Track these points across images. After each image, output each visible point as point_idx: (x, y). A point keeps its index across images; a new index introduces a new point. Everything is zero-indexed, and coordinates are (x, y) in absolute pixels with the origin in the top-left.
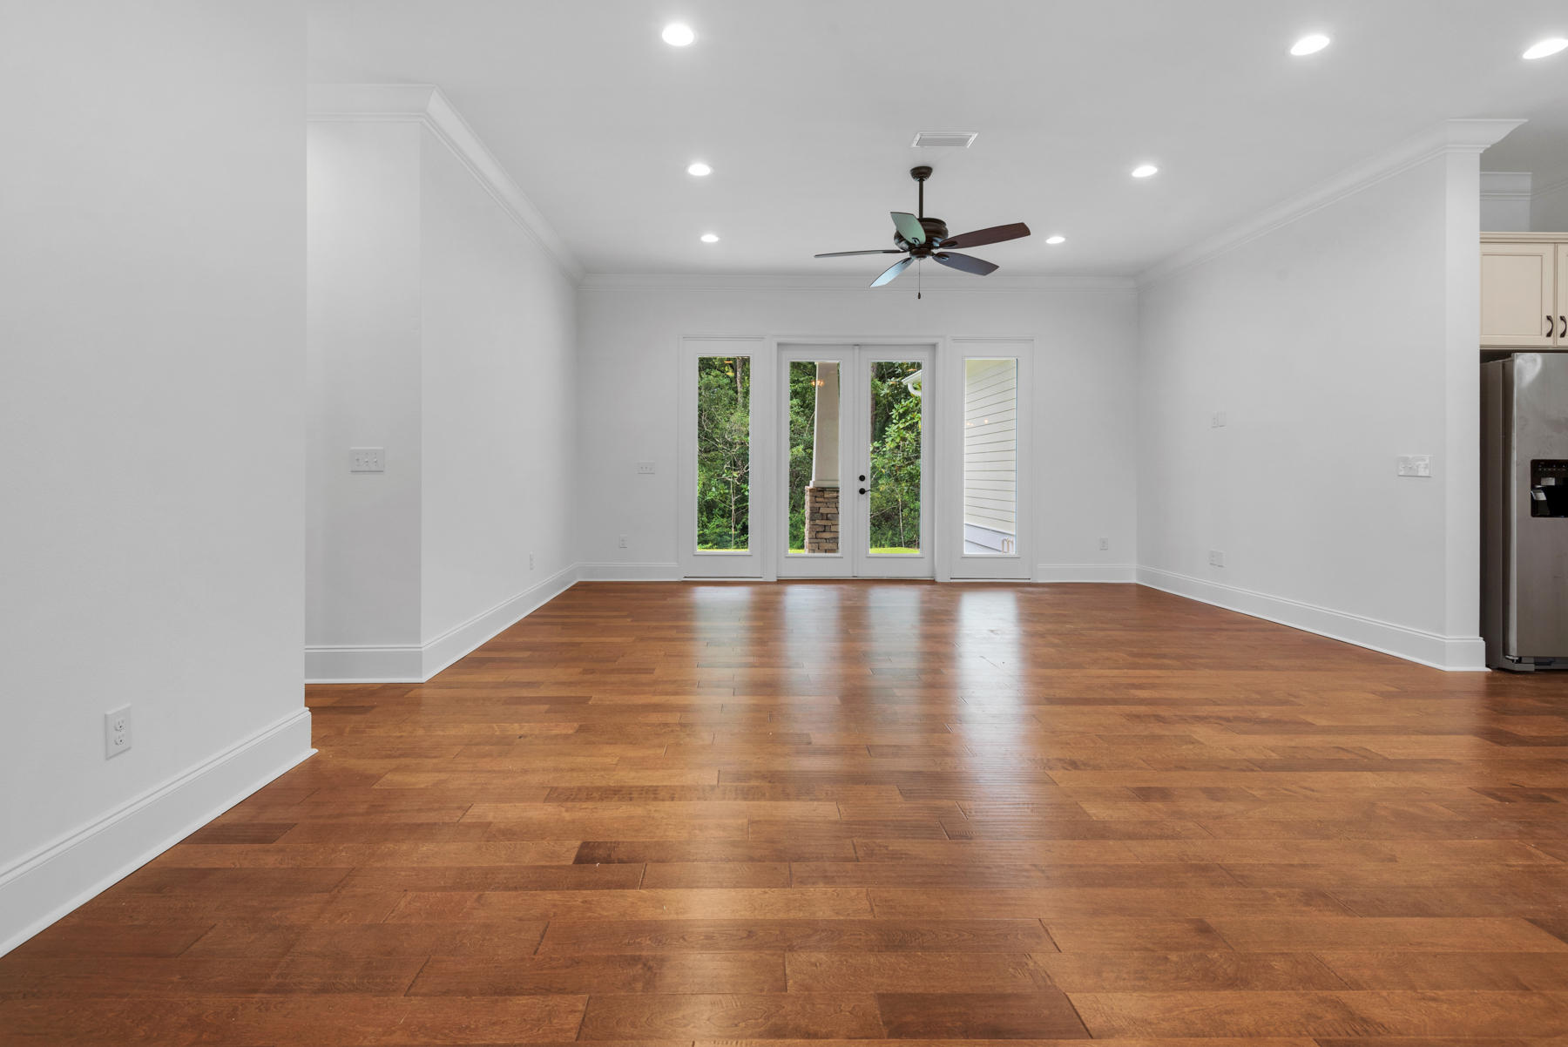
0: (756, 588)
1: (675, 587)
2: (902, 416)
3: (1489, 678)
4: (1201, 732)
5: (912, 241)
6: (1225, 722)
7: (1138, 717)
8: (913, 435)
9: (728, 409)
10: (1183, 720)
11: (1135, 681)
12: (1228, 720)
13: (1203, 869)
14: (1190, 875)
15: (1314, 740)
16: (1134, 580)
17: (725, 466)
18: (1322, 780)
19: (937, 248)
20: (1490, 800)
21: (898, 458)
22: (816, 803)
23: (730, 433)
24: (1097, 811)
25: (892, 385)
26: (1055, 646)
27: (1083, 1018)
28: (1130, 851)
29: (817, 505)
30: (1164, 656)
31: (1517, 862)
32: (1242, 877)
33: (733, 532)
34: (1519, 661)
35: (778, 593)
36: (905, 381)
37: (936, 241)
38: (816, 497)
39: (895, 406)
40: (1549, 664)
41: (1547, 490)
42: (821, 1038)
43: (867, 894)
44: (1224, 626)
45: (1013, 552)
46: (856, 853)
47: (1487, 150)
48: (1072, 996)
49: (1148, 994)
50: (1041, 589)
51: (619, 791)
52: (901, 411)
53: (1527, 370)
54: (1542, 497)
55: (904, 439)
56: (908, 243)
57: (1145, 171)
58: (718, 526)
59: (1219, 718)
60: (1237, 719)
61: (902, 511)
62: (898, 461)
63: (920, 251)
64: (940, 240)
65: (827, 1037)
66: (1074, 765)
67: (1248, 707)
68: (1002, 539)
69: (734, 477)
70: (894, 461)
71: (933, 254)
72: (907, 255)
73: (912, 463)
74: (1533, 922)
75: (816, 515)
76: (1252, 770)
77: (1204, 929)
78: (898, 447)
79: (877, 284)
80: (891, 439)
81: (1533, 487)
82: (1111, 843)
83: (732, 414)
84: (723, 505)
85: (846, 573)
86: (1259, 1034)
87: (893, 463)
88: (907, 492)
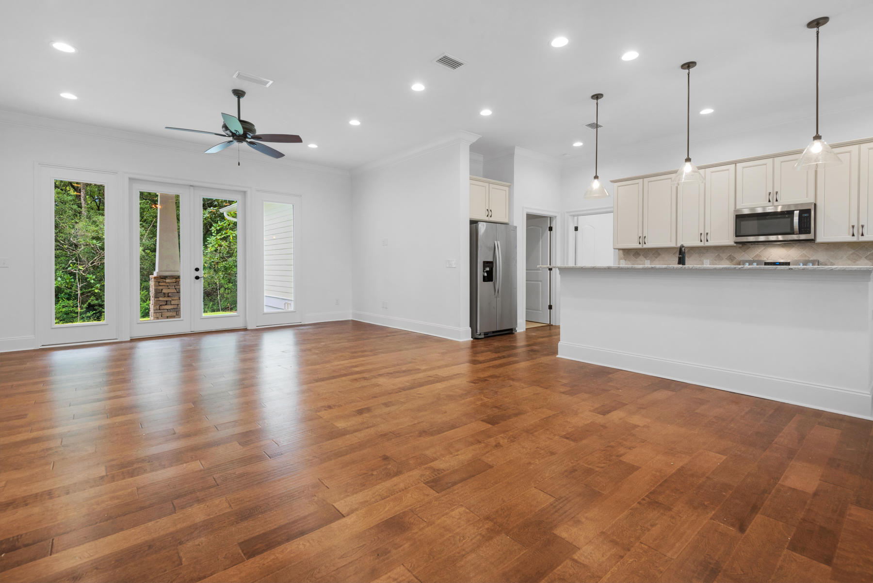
0: (114, 346)
1: (34, 354)
2: (218, 231)
3: (472, 342)
4: (381, 380)
5: (234, 132)
6: (389, 375)
7: (356, 380)
8: (227, 244)
9: (72, 219)
10: (375, 377)
11: (354, 364)
12: (391, 373)
13: (384, 435)
14: (379, 439)
15: (421, 375)
16: (350, 318)
17: (71, 261)
18: (423, 390)
19: (250, 138)
20: (472, 384)
21: (217, 257)
22: (185, 465)
23: (75, 237)
24: (341, 425)
25: (211, 212)
26: (317, 354)
27: (340, 511)
28: (356, 437)
29: (161, 288)
30: (365, 351)
31: (479, 403)
32: (398, 434)
33: (79, 310)
34: (480, 335)
35: (132, 348)
36: (221, 210)
37: (250, 135)
38: (159, 282)
39: (213, 224)
40: (487, 334)
41: (487, 272)
42: (208, 577)
43: (226, 499)
44: (388, 334)
45: (292, 309)
46: (216, 482)
47: (471, 145)
48: (335, 505)
49: (366, 491)
50: (307, 327)
51: (13, 503)
52: (218, 228)
53: (482, 228)
54: (486, 274)
55: (220, 246)
56: (231, 132)
57: (355, 122)
58: (63, 307)
59: (388, 373)
60: (395, 372)
61: (219, 289)
62: (216, 258)
63: (240, 138)
64: (251, 135)
65: (212, 574)
66: (330, 407)
67: (398, 367)
68: (284, 302)
69: (79, 270)
70: (213, 259)
71: (247, 142)
72: (231, 139)
73: (226, 260)
74: (482, 421)
75: (159, 294)
76: (400, 392)
77: (386, 458)
78: (216, 250)
79: (209, 152)
80: (211, 245)
81: (484, 271)
82: (348, 436)
83: (76, 223)
84: (68, 291)
85: (187, 330)
86: (406, 489)
87: (213, 260)
88: (223, 278)
